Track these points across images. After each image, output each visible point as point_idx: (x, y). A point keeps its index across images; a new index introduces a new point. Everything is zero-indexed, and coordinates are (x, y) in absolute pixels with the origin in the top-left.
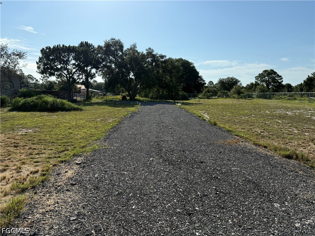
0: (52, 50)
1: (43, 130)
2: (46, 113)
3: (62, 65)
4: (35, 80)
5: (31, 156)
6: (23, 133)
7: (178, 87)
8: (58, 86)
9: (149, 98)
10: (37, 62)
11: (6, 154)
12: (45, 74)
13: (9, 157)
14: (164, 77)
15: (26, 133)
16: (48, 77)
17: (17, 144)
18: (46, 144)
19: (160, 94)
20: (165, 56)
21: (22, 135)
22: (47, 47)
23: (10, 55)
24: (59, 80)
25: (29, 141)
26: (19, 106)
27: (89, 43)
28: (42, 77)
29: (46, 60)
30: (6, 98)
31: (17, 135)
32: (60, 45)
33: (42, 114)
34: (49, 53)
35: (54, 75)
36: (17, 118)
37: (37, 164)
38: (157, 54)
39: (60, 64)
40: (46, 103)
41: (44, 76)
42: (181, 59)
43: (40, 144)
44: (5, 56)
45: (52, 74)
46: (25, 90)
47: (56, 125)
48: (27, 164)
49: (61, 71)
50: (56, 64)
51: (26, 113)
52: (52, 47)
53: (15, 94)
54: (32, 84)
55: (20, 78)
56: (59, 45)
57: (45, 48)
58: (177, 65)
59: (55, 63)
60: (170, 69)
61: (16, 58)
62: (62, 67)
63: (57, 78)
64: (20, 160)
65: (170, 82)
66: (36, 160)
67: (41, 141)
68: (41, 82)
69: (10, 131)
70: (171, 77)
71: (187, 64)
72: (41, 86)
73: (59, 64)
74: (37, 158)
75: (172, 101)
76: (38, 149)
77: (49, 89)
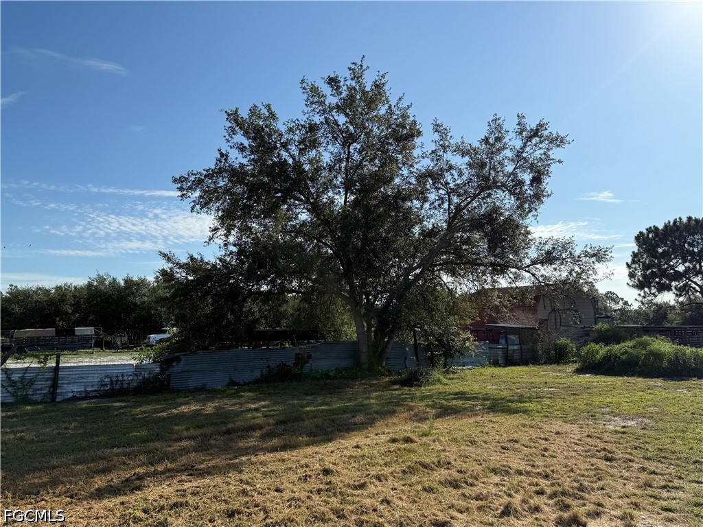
0: (662, 234)
1: (661, 425)
2: (659, 382)
3: (687, 264)
4: (621, 303)
5: (649, 491)
6: (618, 428)
8: (679, 314)
10: (627, 263)
11: (592, 473)
12: (646, 289)
13: (601, 483)
15: (624, 427)
16: (654, 294)
17: (610, 453)
18: (679, 462)
21: (617, 432)
22: (650, 228)
23: (579, 257)
24: (681, 299)
25: (636, 449)
26: (597, 361)
28: (639, 295)
29: (647, 256)
30: (568, 344)
31: (606, 432)
32: (680, 219)
33: (652, 382)
34: (655, 241)
35: (669, 288)
36: (595, 390)
37: (670, 515)
39: (684, 261)
40: (658, 356)
41: (645, 292)
43: (663, 460)
44: (569, 260)
45: (663, 288)
46: (606, 326)
47: (692, 413)
48: (644, 509)
49: (687, 278)
50: (672, 263)
51: (613, 379)
52: (661, 227)
53: (586, 336)
54: (615, 311)
55: (593, 300)
56: (678, 220)
57: (645, 231)
59: (671, 260)
61: (591, 261)
62: (687, 270)
63: (677, 295)
64: (628, 497)
66: (665, 504)
67: (667, 455)
68: (635, 306)
69: (587, 418)
72: (636, 315)
73: (680, 261)
74: (665, 500)
76: (662, 475)
77: (656, 321)
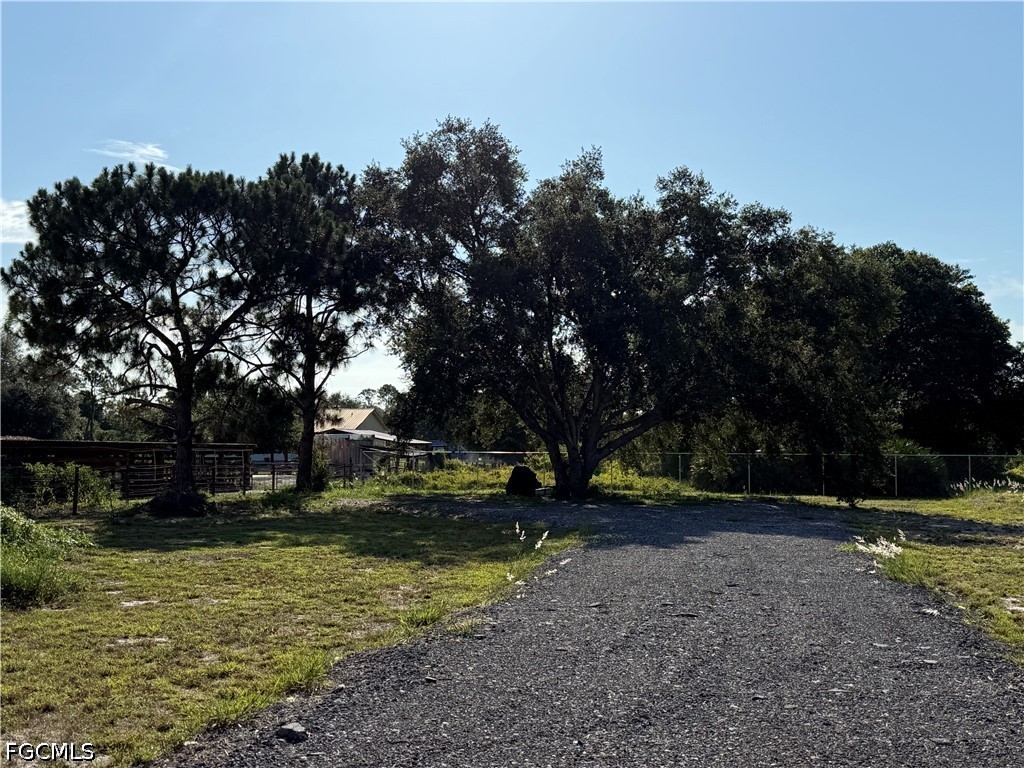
0: (84, 200)
7: (874, 409)
9: (685, 477)
14: (774, 348)
19: (756, 461)
20: (784, 217)
27: (323, 160)
34: (70, 219)
38: (727, 204)
42: (890, 252)
57: (53, 191)
58: (863, 273)
60: (813, 298)
65: (815, 380)
70: (821, 345)
71: (926, 279)
75: (832, 501)
